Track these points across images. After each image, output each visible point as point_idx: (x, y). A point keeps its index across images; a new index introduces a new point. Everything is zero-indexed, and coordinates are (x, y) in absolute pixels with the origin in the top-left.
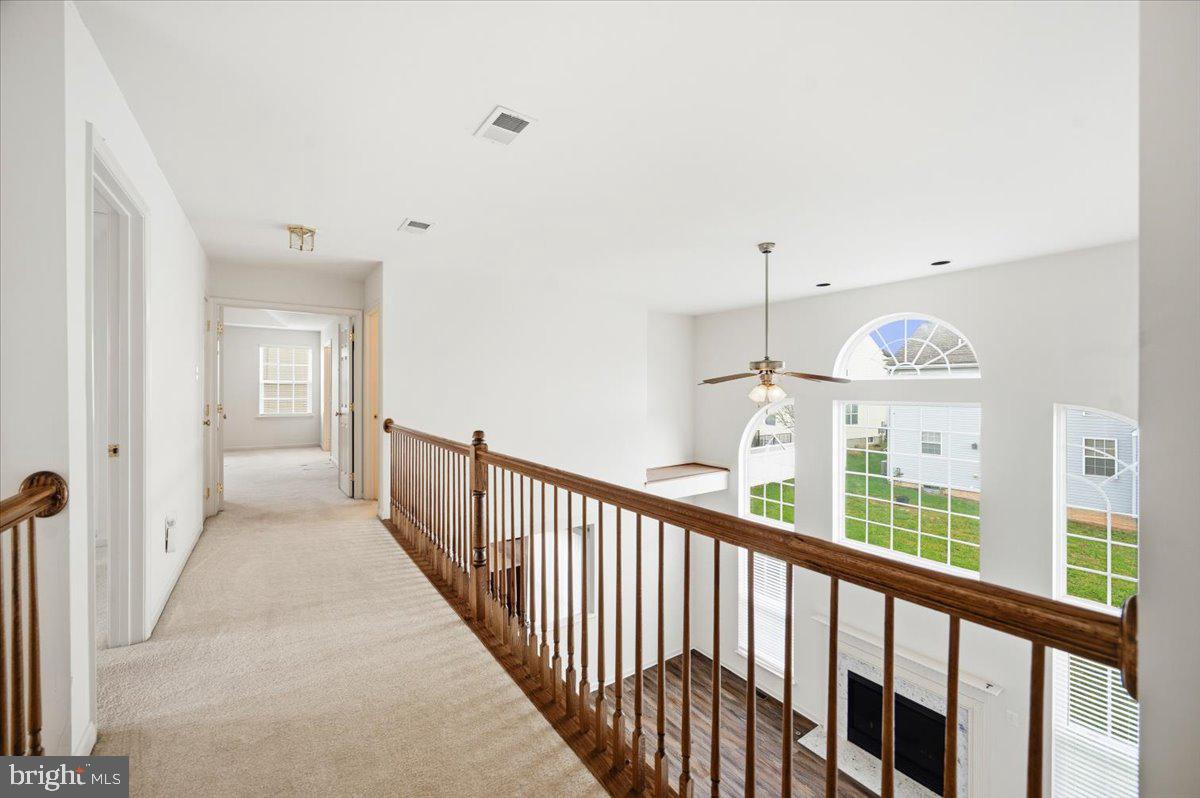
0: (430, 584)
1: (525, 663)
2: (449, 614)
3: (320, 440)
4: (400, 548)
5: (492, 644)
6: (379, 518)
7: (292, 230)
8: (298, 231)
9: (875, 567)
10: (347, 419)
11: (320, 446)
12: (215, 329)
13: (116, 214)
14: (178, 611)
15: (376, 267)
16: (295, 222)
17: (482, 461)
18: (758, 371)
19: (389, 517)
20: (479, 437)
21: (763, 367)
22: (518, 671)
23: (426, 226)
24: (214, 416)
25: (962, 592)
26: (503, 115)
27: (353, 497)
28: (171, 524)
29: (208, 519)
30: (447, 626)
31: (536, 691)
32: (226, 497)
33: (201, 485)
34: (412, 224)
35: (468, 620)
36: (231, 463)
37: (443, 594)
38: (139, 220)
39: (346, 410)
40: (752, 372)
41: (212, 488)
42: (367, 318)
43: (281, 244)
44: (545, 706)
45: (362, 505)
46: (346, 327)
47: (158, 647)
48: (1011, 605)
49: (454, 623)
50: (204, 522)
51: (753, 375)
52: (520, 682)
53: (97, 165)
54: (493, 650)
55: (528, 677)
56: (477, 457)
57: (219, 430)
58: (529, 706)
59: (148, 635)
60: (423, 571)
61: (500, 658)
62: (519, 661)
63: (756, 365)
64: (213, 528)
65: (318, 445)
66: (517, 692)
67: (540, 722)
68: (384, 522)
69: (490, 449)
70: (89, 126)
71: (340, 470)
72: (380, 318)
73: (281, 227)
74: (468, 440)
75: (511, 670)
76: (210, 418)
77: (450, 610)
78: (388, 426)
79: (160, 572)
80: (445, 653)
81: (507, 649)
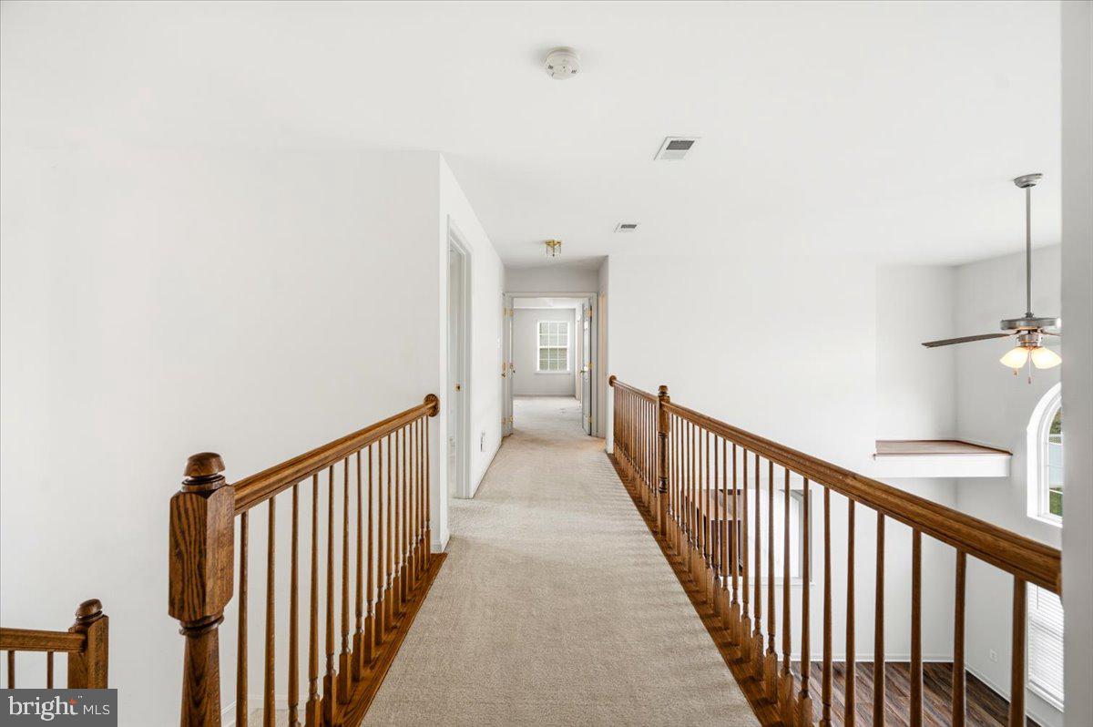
0: (632, 503)
1: (690, 571)
2: (641, 525)
3: (574, 391)
4: (616, 475)
5: (669, 552)
6: (606, 451)
7: (548, 243)
8: (551, 244)
9: (900, 503)
10: (587, 375)
11: (574, 396)
12: (509, 312)
13: (460, 256)
14: (486, 487)
15: (605, 258)
16: (549, 238)
17: (665, 410)
18: (1015, 331)
19: (612, 452)
20: (663, 389)
21: (1022, 326)
22: (684, 576)
23: (634, 226)
24: (508, 370)
25: (957, 526)
26: (672, 142)
27: (590, 435)
28: (483, 434)
29: (504, 438)
30: (638, 533)
31: (693, 592)
32: (514, 427)
33: (500, 415)
34: (623, 226)
35: (655, 533)
36: (518, 404)
37: (640, 512)
38: (469, 255)
39: (586, 369)
40: (1003, 332)
41: (507, 420)
42: (600, 299)
43: (541, 253)
44: (698, 604)
45: (595, 441)
46: (587, 307)
47: (476, 503)
48: (989, 538)
49: (644, 532)
50: (502, 441)
51: (1005, 335)
52: (683, 583)
53: (452, 234)
54: (668, 557)
55: (690, 581)
56: (661, 406)
57: (511, 380)
58: (685, 599)
59: (472, 495)
60: (629, 493)
61: (672, 563)
62: (686, 569)
63: (1010, 324)
64: (506, 445)
65: (573, 396)
66: (679, 587)
67: (691, 611)
68: (609, 455)
69: (672, 401)
70: (448, 216)
71: (583, 414)
72: (607, 298)
73: (542, 243)
74: (656, 393)
75: (678, 573)
76: (506, 372)
77: (644, 523)
78: (612, 381)
79: (479, 462)
80: (632, 549)
81: (679, 559)
